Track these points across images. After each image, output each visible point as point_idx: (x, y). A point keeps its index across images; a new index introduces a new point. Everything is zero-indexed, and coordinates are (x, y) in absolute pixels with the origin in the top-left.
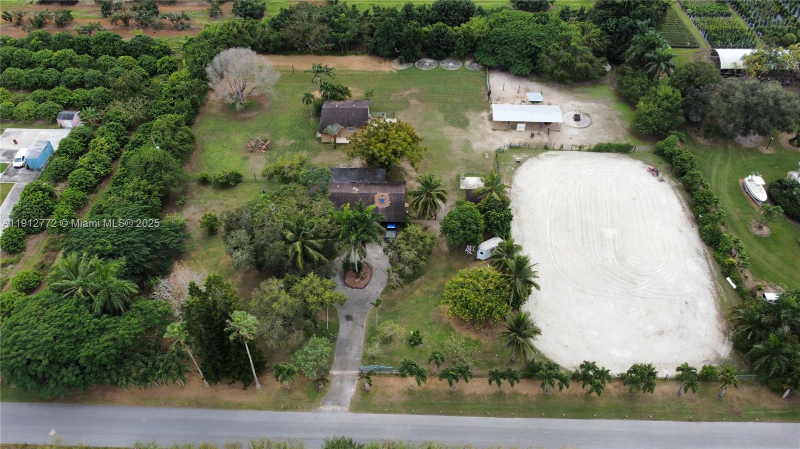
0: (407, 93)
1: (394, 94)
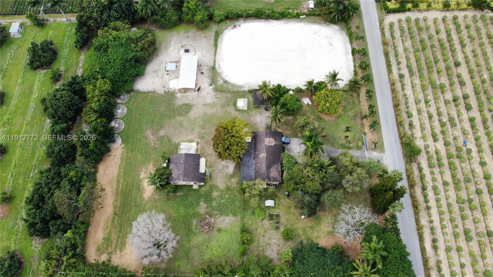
0: (151, 137)
1: (152, 145)
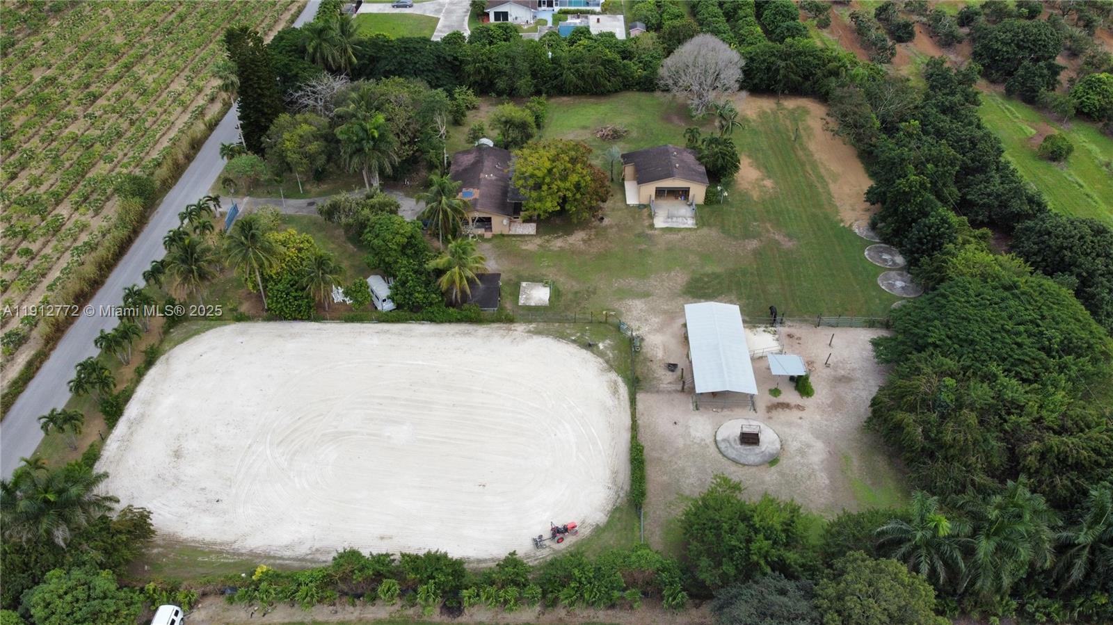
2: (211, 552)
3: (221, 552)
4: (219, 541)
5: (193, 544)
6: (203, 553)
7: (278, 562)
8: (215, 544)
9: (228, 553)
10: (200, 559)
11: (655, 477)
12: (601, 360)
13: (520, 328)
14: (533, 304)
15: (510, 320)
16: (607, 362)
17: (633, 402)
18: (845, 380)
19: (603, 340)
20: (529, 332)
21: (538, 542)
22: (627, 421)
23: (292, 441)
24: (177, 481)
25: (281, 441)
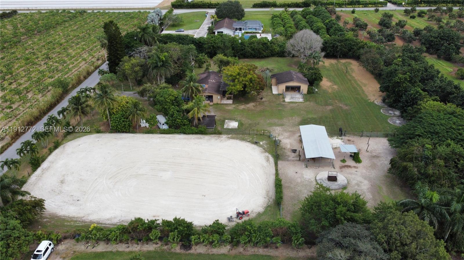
2: (72, 221)
3: (76, 221)
4: (76, 216)
5: (63, 218)
6: (68, 221)
7: (103, 225)
8: (74, 218)
9: (80, 221)
10: (66, 224)
11: (287, 194)
12: (261, 148)
13: (224, 137)
14: (230, 128)
15: (219, 133)
16: (264, 149)
17: (276, 164)
18: (377, 157)
19: (262, 140)
20: (228, 138)
21: (230, 219)
22: (274, 171)
23: (116, 177)
24: (60, 192)
25: (111, 177)
